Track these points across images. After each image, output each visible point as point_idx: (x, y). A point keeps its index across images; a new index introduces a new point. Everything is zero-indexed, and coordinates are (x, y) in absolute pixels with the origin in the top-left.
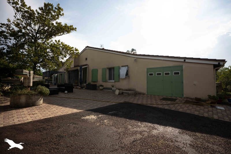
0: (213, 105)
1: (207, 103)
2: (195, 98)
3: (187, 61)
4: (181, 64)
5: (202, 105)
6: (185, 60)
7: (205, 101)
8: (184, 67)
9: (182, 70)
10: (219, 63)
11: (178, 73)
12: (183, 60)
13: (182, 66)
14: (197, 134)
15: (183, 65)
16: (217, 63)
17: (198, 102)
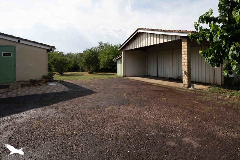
0: (46, 83)
1: (42, 83)
2: (30, 80)
3: (21, 42)
4: (14, 44)
5: (40, 85)
6: (19, 41)
7: (39, 81)
8: (17, 48)
9: (15, 52)
10: (51, 49)
11: (9, 55)
12: (17, 40)
13: (14, 47)
14: (54, 105)
15: (16, 46)
16: (49, 48)
17: (33, 83)
